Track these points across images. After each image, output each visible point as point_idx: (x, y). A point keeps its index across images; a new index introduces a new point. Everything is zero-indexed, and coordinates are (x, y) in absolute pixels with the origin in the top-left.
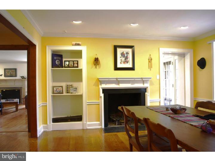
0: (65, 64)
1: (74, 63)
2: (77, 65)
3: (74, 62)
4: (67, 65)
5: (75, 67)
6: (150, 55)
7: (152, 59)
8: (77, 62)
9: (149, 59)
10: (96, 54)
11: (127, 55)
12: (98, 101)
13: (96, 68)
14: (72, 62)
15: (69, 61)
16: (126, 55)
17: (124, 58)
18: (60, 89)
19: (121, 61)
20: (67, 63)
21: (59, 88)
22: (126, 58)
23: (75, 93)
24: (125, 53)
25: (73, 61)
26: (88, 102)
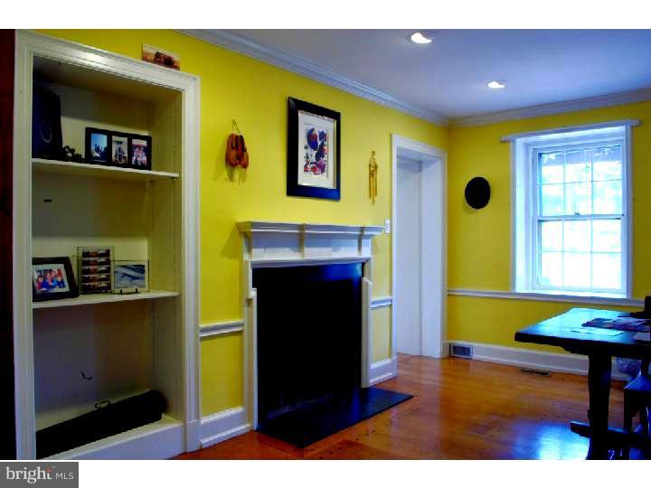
0: (93, 148)
1: (131, 148)
2: (145, 159)
3: (135, 142)
4: (98, 149)
5: (136, 166)
6: (373, 153)
7: (376, 166)
8: (144, 143)
9: (370, 166)
10: (234, 122)
11: (323, 144)
12: (238, 320)
13: (231, 178)
14: (125, 140)
15: (109, 134)
16: (319, 143)
17: (314, 153)
18: (60, 274)
19: (308, 162)
20: (102, 142)
21: (55, 267)
22: (321, 154)
23: (137, 292)
24: (318, 134)
25: (131, 137)
26: (204, 330)
